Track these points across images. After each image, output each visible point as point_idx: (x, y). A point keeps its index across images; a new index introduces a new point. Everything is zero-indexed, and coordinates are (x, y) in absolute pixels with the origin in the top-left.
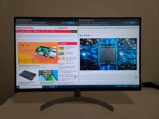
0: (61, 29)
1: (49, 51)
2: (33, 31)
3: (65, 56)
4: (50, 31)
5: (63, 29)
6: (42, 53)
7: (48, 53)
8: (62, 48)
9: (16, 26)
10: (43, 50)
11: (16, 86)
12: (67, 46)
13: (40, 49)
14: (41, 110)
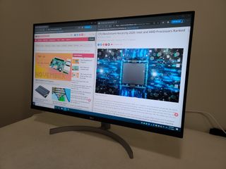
0: (77, 37)
1: (63, 64)
2: (49, 40)
3: (80, 71)
4: (65, 40)
5: (79, 37)
6: (56, 67)
7: (61, 66)
8: (77, 61)
9: (35, 35)
10: (57, 63)
11: (32, 102)
12: (82, 58)
13: (55, 62)
14: (51, 133)
